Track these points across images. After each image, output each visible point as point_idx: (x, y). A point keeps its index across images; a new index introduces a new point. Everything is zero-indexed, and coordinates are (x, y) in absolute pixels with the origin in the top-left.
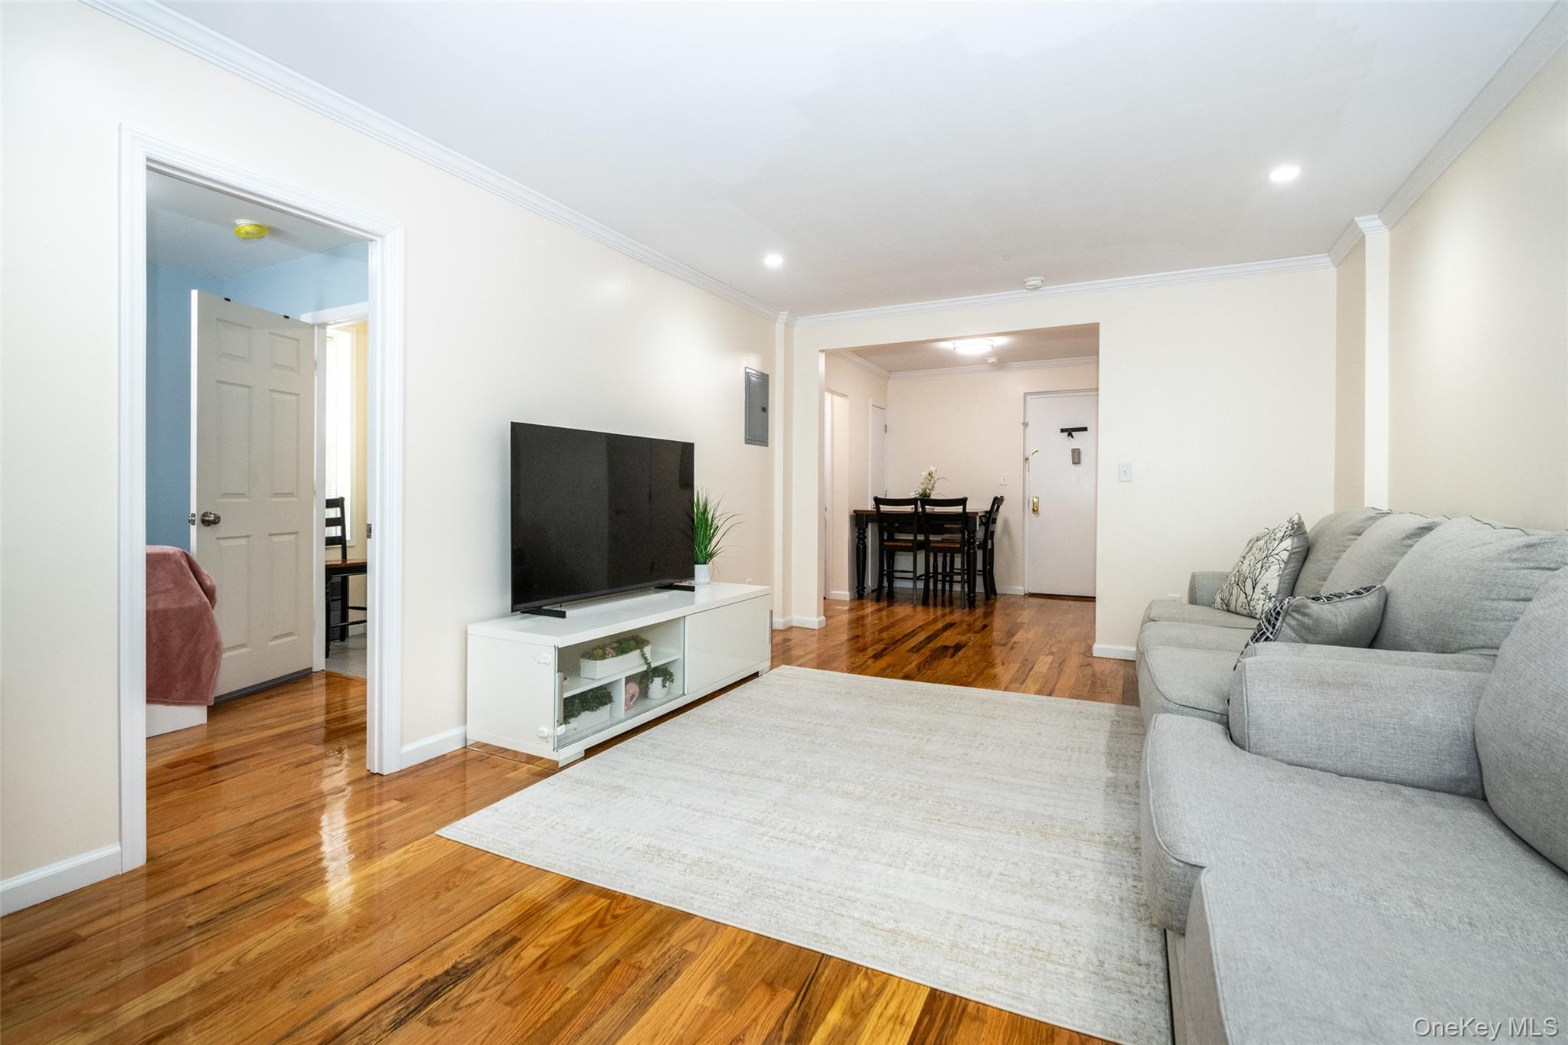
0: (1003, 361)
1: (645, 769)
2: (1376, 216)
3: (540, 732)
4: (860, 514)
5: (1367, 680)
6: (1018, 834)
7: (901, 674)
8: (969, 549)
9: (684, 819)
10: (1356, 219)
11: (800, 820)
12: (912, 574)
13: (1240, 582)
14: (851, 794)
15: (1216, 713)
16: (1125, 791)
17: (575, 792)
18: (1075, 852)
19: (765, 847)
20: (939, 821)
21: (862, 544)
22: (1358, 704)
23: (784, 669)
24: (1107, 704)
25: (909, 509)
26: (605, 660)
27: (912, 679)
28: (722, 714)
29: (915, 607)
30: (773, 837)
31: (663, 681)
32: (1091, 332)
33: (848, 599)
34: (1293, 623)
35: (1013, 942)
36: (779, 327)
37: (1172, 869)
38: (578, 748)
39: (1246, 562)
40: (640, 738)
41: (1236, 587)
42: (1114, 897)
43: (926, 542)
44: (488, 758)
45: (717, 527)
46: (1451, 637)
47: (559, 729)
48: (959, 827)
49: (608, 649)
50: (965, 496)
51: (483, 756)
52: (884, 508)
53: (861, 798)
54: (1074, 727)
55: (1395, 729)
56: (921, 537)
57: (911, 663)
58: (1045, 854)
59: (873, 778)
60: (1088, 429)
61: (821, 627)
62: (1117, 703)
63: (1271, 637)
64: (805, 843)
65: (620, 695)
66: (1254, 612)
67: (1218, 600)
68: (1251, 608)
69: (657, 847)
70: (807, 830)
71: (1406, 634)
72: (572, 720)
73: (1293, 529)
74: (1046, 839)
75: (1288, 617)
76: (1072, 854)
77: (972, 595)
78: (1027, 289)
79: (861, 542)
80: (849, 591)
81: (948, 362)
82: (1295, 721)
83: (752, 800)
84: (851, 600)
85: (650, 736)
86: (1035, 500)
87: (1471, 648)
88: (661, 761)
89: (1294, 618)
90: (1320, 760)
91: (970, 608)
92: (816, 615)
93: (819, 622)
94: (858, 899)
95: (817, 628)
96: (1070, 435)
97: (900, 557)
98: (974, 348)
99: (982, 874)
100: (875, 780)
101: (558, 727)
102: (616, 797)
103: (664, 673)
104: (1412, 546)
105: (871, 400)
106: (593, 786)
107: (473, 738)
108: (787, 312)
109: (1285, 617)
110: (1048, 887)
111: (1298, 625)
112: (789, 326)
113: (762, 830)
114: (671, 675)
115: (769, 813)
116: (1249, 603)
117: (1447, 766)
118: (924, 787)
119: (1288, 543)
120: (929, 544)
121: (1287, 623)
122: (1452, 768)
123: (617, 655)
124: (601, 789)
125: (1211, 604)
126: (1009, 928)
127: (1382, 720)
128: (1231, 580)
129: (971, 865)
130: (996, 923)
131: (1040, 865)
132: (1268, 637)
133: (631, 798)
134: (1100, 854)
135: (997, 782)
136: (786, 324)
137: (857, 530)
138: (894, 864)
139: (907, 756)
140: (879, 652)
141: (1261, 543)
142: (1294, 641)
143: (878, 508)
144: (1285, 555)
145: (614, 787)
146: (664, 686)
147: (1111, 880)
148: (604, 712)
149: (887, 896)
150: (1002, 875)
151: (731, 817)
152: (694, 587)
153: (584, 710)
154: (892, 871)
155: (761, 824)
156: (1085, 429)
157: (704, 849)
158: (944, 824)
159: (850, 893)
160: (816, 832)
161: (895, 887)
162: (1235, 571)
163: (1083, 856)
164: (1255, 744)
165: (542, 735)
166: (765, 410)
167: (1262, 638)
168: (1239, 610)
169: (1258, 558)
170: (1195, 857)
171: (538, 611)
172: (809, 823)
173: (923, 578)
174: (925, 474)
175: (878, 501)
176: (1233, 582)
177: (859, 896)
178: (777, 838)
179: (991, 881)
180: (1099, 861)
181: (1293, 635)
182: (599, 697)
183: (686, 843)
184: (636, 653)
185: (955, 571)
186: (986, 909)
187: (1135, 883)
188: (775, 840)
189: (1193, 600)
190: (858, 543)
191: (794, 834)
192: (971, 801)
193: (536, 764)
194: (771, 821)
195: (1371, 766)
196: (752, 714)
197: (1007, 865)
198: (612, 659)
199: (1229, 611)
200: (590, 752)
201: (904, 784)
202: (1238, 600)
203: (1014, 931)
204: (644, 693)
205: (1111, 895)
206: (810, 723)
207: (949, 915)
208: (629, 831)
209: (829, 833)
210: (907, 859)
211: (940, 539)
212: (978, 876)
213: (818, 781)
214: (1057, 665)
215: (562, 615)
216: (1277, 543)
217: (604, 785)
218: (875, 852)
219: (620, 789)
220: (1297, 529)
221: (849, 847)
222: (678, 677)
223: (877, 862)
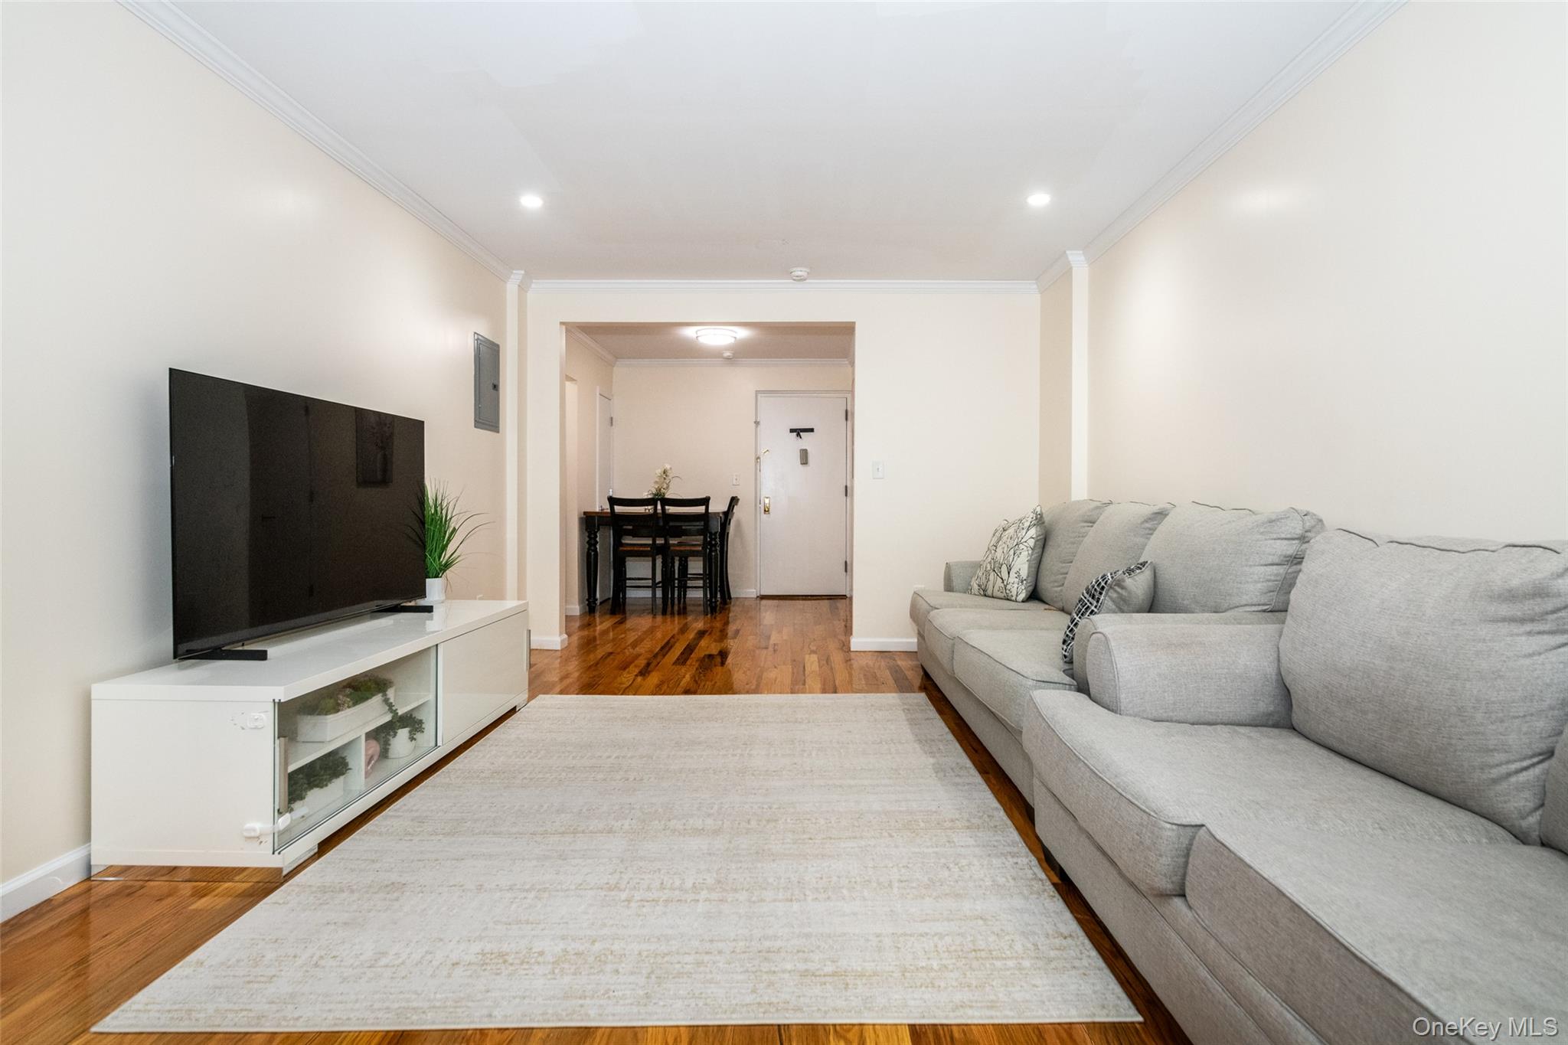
0: (741, 354)
1: (422, 852)
2: (1081, 252)
3: (247, 830)
4: (590, 516)
5: (1200, 639)
6: (891, 836)
7: (679, 689)
8: (711, 551)
9: (514, 906)
10: (1068, 252)
11: (662, 872)
12: (651, 581)
13: (996, 568)
14: (703, 829)
15: (1066, 684)
16: (953, 774)
17: (326, 907)
18: (949, 842)
19: (639, 916)
20: (811, 839)
21: (593, 551)
22: (1200, 660)
23: (544, 700)
24: (889, 695)
25: (649, 509)
26: (340, 713)
27: (695, 693)
28: (493, 764)
29: (654, 616)
30: (642, 900)
31: (410, 732)
32: (846, 331)
33: (578, 614)
34: (1115, 595)
35: (953, 948)
36: (511, 288)
37: (1166, 834)
38: (307, 844)
39: (999, 550)
40: (391, 813)
41: (992, 574)
42: (1007, 878)
43: (666, 546)
44: (142, 887)
45: (454, 529)
46: (1222, 599)
47: (280, 820)
48: (833, 841)
49: (341, 697)
50: (708, 495)
51: (131, 887)
52: (618, 509)
53: (717, 832)
54: (876, 721)
55: (1225, 678)
56: (660, 541)
57: (684, 677)
58: (926, 850)
59: (716, 807)
60: (815, 430)
61: (563, 647)
62: (896, 692)
63: (1096, 610)
64: (683, 899)
65: (358, 761)
66: (1010, 594)
67: (976, 587)
68: (1007, 591)
69: (496, 951)
70: (678, 883)
71: (1183, 600)
72: (297, 805)
73: (1036, 519)
74: (917, 835)
75: (1111, 591)
76: (947, 844)
77: (714, 600)
78: (794, 280)
79: (592, 548)
80: (579, 605)
81: (691, 352)
82: (1156, 681)
83: (590, 861)
84: (581, 615)
85: (406, 808)
86: (767, 501)
87: (1237, 607)
88: (439, 838)
89: (1116, 591)
90: (1175, 713)
91: (712, 613)
92: (558, 633)
93: (562, 641)
94: (781, 948)
95: (559, 648)
96: (798, 435)
97: (631, 563)
98: (718, 338)
99: (884, 886)
100: (721, 808)
101: (279, 818)
102: (397, 899)
103: (411, 722)
104: (1155, 530)
105: (598, 388)
106: (352, 891)
107: (99, 861)
108: (523, 272)
109: (1108, 590)
110: (948, 883)
111: (1118, 598)
112: (523, 288)
113: (624, 896)
114: (421, 722)
115: (621, 873)
116: (1005, 586)
117: (1261, 704)
118: (775, 806)
119: (1033, 532)
120: (669, 548)
121: (1109, 596)
122: (1265, 705)
123: (355, 704)
124: (367, 892)
125: (967, 590)
126: (941, 936)
127: (1217, 671)
128: (986, 568)
129: (867, 878)
130: (927, 934)
131: (928, 863)
132: (1093, 611)
133: (421, 895)
134: (970, 839)
135: (840, 786)
136: (519, 286)
137: (587, 534)
138: (794, 898)
139: (738, 776)
140: (644, 668)
141: (1011, 531)
142: (1114, 612)
143: (612, 508)
144: (1032, 543)
145: (387, 886)
146: (412, 739)
147: (994, 862)
148: (336, 787)
149: (808, 936)
150: (901, 881)
151: (576, 889)
152: (432, 607)
153: (311, 788)
154: (796, 906)
155: (617, 887)
156: (812, 430)
157: (563, 938)
158: (817, 841)
159: (767, 944)
160: (689, 884)
161: (809, 923)
162: (989, 559)
163: (957, 844)
164: (1125, 707)
165: (253, 834)
166: (496, 387)
167: (1087, 612)
168: (997, 593)
169: (1010, 546)
170: (1185, 818)
171: (216, 654)
172: (675, 874)
173: (660, 585)
174: (659, 471)
175: (613, 501)
176: (989, 568)
177: (779, 944)
178: (648, 901)
179: (895, 890)
180: (974, 846)
181: (1114, 607)
182: (331, 767)
183: (534, 936)
184: (377, 699)
185: (689, 576)
186: (909, 922)
187: (1015, 860)
188: (646, 904)
189: (949, 587)
190: (589, 549)
191: (665, 891)
192: (828, 812)
193: (237, 878)
194: (628, 883)
195: (1211, 713)
196: (532, 758)
197: (899, 871)
198: (348, 710)
199: (985, 595)
200: (326, 846)
201: (752, 807)
202: (995, 585)
203: (946, 938)
204: (384, 754)
205: (1003, 877)
206: (609, 757)
207: (879, 939)
208: (441, 940)
209: (704, 879)
210: (804, 888)
211: (676, 542)
212: (881, 889)
213: (657, 822)
214: (825, 662)
215: (262, 656)
216: (1025, 531)
217: (370, 886)
218: (766, 889)
219: (396, 888)
220: (1039, 520)
221: (736, 890)
222: (429, 726)
223: (775, 900)
